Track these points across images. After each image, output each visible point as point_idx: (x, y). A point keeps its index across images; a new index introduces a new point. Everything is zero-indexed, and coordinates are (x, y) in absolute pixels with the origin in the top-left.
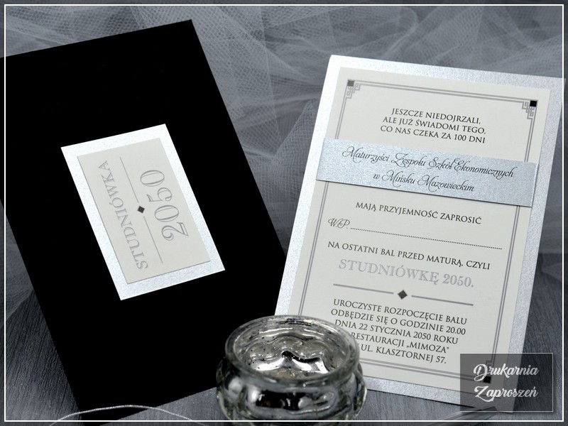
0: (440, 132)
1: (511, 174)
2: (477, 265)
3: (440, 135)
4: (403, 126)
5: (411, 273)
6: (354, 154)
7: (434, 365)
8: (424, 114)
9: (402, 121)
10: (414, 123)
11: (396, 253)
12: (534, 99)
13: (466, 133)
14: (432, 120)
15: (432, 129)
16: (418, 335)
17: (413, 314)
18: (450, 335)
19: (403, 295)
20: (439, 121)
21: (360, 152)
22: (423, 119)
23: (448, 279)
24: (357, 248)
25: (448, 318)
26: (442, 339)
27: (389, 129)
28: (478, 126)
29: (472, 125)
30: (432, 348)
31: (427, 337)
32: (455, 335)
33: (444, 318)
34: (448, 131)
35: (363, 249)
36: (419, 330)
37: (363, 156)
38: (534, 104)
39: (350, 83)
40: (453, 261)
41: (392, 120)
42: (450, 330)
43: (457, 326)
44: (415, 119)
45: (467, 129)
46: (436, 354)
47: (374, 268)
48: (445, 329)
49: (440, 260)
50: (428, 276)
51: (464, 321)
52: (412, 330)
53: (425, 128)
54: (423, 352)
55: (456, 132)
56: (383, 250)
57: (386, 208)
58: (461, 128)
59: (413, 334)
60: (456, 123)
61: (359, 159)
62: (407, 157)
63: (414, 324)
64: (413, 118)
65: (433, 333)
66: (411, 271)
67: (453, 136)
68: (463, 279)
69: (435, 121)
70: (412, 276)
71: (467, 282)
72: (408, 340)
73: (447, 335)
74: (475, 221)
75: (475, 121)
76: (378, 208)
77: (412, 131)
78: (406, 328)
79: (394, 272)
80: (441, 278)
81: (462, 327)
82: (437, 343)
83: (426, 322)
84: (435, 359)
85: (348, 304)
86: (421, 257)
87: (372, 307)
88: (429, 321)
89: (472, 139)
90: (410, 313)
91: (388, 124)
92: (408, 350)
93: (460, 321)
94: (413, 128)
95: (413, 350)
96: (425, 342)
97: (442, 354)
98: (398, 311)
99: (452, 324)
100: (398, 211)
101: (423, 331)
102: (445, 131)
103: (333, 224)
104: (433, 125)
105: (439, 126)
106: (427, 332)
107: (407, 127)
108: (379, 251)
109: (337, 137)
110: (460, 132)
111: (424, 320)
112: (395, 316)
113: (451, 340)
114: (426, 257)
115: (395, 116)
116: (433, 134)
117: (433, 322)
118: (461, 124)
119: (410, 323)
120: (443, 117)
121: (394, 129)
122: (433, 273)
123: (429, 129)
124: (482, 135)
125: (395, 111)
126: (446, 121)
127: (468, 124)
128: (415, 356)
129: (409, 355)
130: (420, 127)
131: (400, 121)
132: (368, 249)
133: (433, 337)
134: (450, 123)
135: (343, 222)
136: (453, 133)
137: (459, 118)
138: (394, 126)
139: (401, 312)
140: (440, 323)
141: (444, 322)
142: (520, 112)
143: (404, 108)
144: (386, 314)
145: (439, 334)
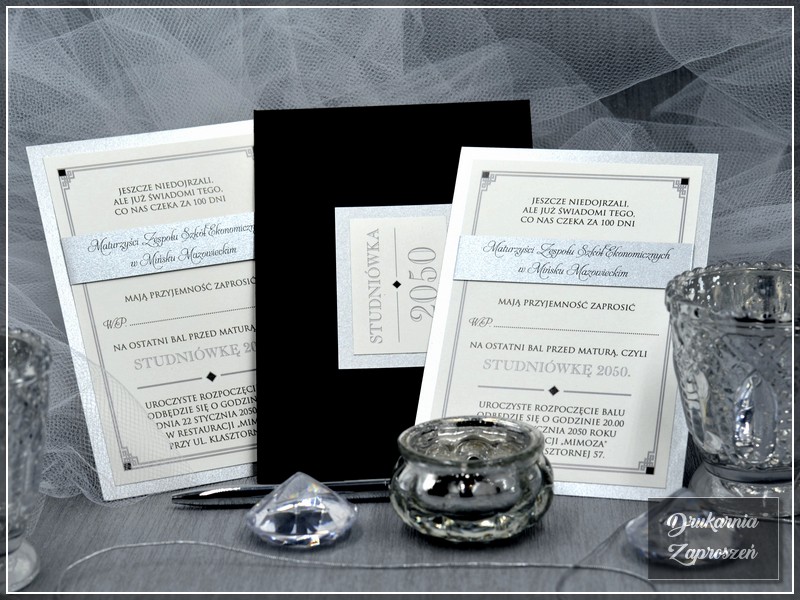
0: (586, 218)
1: (667, 256)
2: (633, 353)
3: (586, 222)
4: (545, 216)
5: (562, 367)
6: (497, 248)
7: (592, 461)
8: (567, 202)
9: (543, 210)
10: (557, 211)
11: (544, 348)
12: (685, 176)
13: (614, 218)
14: (575, 207)
15: (577, 216)
16: (572, 431)
17: (566, 409)
18: (607, 428)
19: (554, 391)
20: (584, 207)
21: (502, 245)
22: (567, 206)
23: (603, 371)
24: (502, 346)
25: (604, 411)
26: (599, 433)
27: (530, 220)
28: (627, 209)
29: (620, 209)
30: (589, 443)
31: (583, 432)
32: (613, 428)
33: (600, 412)
34: (594, 217)
35: (509, 347)
36: (573, 426)
37: (506, 249)
38: (685, 181)
39: (486, 175)
40: (607, 352)
41: (533, 210)
42: (608, 423)
43: (614, 419)
44: (558, 207)
45: (614, 213)
46: (593, 449)
47: (521, 366)
48: (602, 422)
49: (593, 351)
50: (581, 369)
51: (621, 413)
52: (566, 427)
53: (570, 216)
54: (580, 448)
55: (603, 217)
56: (530, 347)
57: (531, 303)
58: (608, 213)
59: (567, 431)
60: (603, 208)
61: (502, 253)
62: (554, 248)
63: (567, 420)
64: (555, 206)
65: (589, 427)
66: (561, 366)
67: (599, 222)
68: (619, 370)
69: (580, 207)
70: (563, 371)
71: (624, 372)
72: (562, 438)
73: (604, 428)
74: (628, 308)
75: (623, 204)
76: (522, 303)
77: (555, 221)
78: (560, 425)
79: (544, 367)
80: (595, 370)
81: (620, 418)
82: (593, 438)
83: (581, 417)
84: (592, 454)
85: (495, 405)
86: (572, 350)
87: (522, 407)
88: (584, 416)
89: (621, 223)
90: (563, 409)
91: (528, 215)
92: (562, 447)
93: (617, 413)
94: (556, 216)
95: (569, 447)
96: (581, 438)
97: (600, 449)
98: (549, 409)
99: (609, 417)
100: (545, 304)
101: (578, 427)
102: (590, 217)
103: (474, 322)
104: (577, 212)
105: (584, 212)
106: (583, 427)
107: (549, 216)
108: (526, 348)
109: (474, 233)
110: (608, 217)
111: (579, 415)
112: (547, 413)
113: (609, 433)
114: (577, 350)
115: (535, 205)
116: (578, 221)
117: (588, 417)
118: (608, 209)
119: (563, 420)
120: (588, 202)
121: (536, 220)
122: (585, 366)
123: (573, 217)
124: (632, 218)
125: (536, 200)
126: (591, 207)
127: (616, 208)
128: (570, 453)
129: (565, 452)
130: (563, 215)
131: (540, 210)
132: (513, 347)
133: (589, 432)
134: (595, 208)
135: (485, 321)
136: (599, 218)
137: (605, 203)
138: (536, 216)
139: (553, 409)
140: (595, 417)
141: (600, 415)
142: (671, 191)
143: (545, 196)
144: (538, 413)
145: (595, 428)
